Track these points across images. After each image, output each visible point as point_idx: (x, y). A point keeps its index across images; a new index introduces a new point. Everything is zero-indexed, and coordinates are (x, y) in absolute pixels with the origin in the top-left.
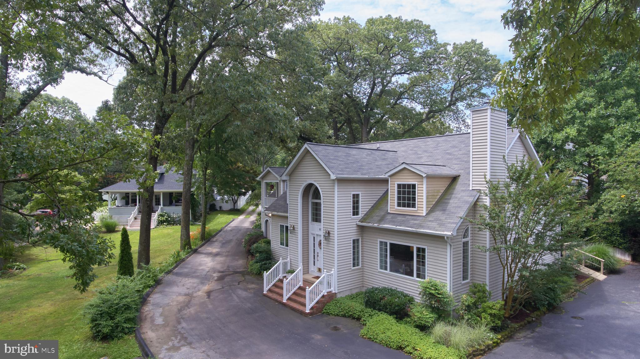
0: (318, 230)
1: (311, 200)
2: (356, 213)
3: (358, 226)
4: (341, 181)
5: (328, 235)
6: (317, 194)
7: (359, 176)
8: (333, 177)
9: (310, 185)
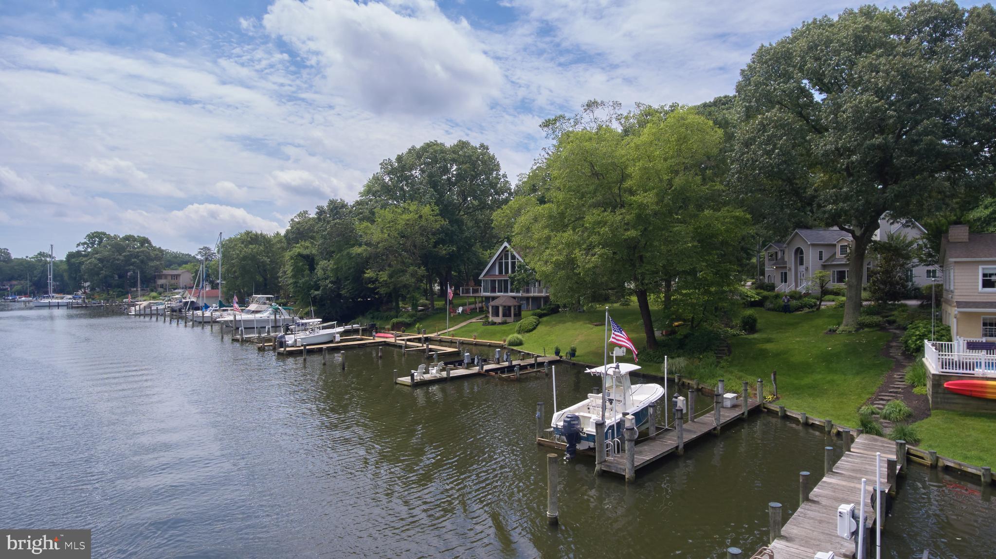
0: (802, 269)
1: (799, 256)
2: (821, 258)
3: (822, 265)
4: (813, 245)
5: (807, 269)
6: (802, 252)
7: (822, 243)
8: (809, 243)
9: (799, 248)
